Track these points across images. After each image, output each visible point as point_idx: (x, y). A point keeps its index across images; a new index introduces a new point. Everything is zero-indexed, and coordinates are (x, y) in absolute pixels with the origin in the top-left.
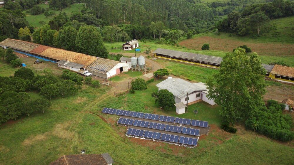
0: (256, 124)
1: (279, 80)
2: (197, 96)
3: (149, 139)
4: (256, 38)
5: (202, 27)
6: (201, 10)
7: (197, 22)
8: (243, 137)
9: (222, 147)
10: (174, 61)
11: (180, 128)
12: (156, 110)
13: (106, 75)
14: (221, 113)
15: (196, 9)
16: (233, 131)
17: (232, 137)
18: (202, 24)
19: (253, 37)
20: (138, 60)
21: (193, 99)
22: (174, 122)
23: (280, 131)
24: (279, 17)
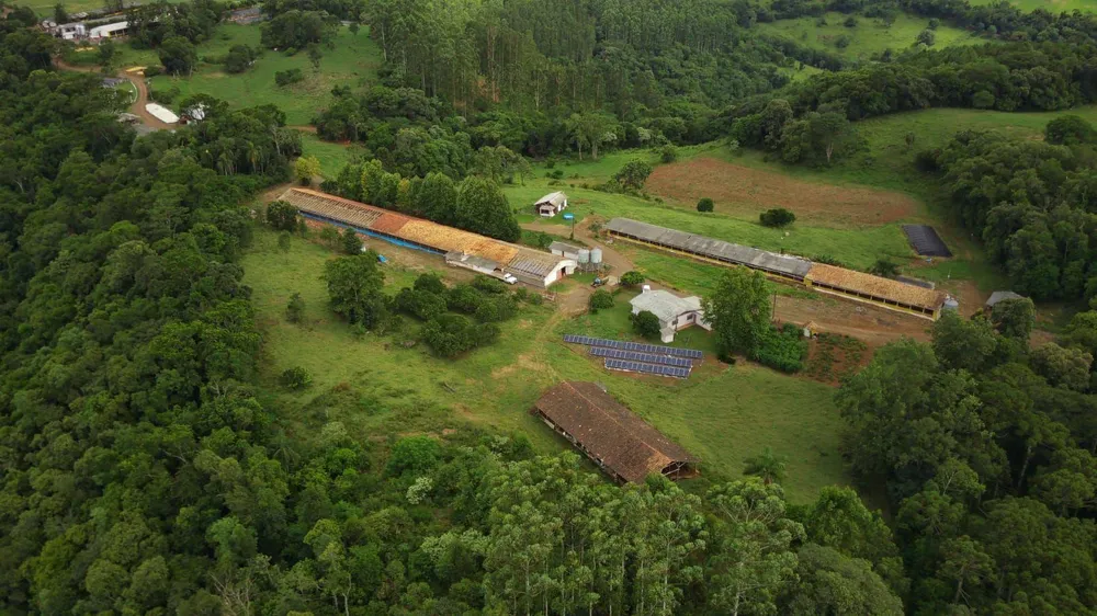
0: (758, 352)
1: (817, 289)
2: (689, 318)
3: (633, 371)
4: (822, 171)
5: (700, 77)
6: (697, 17)
7: (686, 59)
8: (743, 369)
9: (717, 378)
10: (646, 248)
11: (669, 359)
12: (634, 337)
13: (543, 282)
14: (718, 340)
15: (682, 15)
16: (732, 362)
17: (729, 368)
18: (701, 63)
19: (816, 166)
20: (590, 255)
21: (683, 322)
22: (660, 352)
23: (786, 360)
24: (880, 113)
